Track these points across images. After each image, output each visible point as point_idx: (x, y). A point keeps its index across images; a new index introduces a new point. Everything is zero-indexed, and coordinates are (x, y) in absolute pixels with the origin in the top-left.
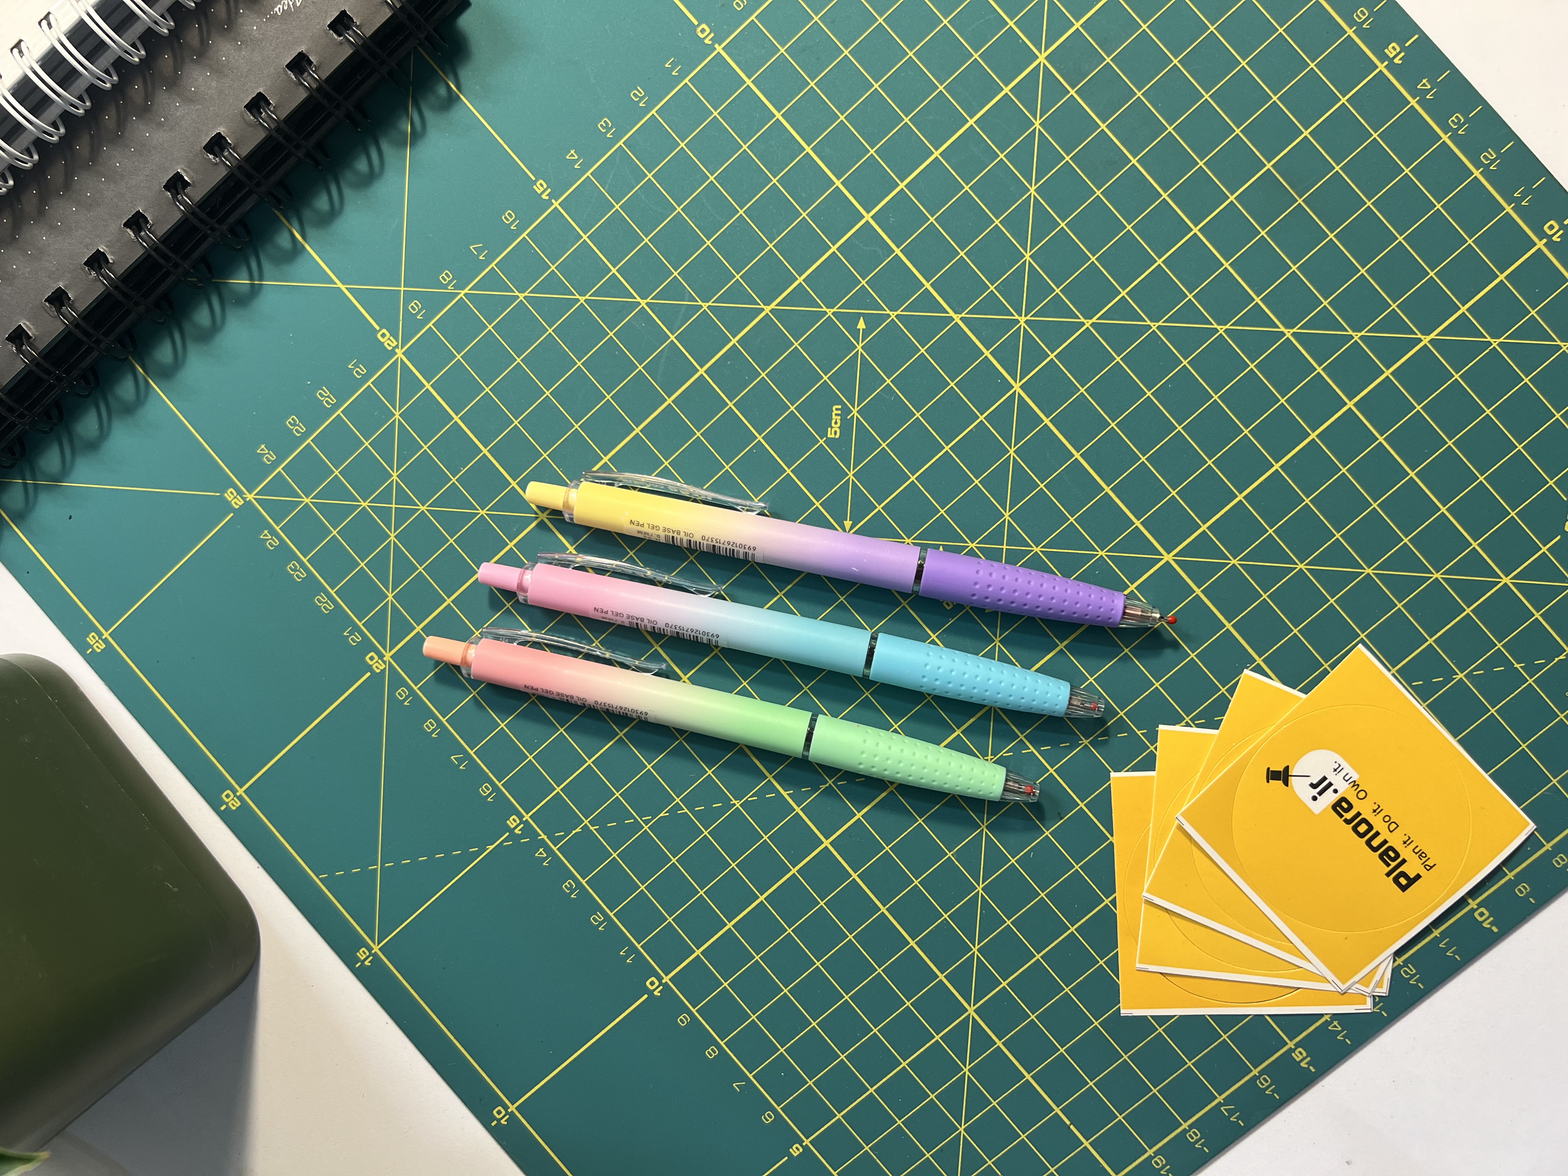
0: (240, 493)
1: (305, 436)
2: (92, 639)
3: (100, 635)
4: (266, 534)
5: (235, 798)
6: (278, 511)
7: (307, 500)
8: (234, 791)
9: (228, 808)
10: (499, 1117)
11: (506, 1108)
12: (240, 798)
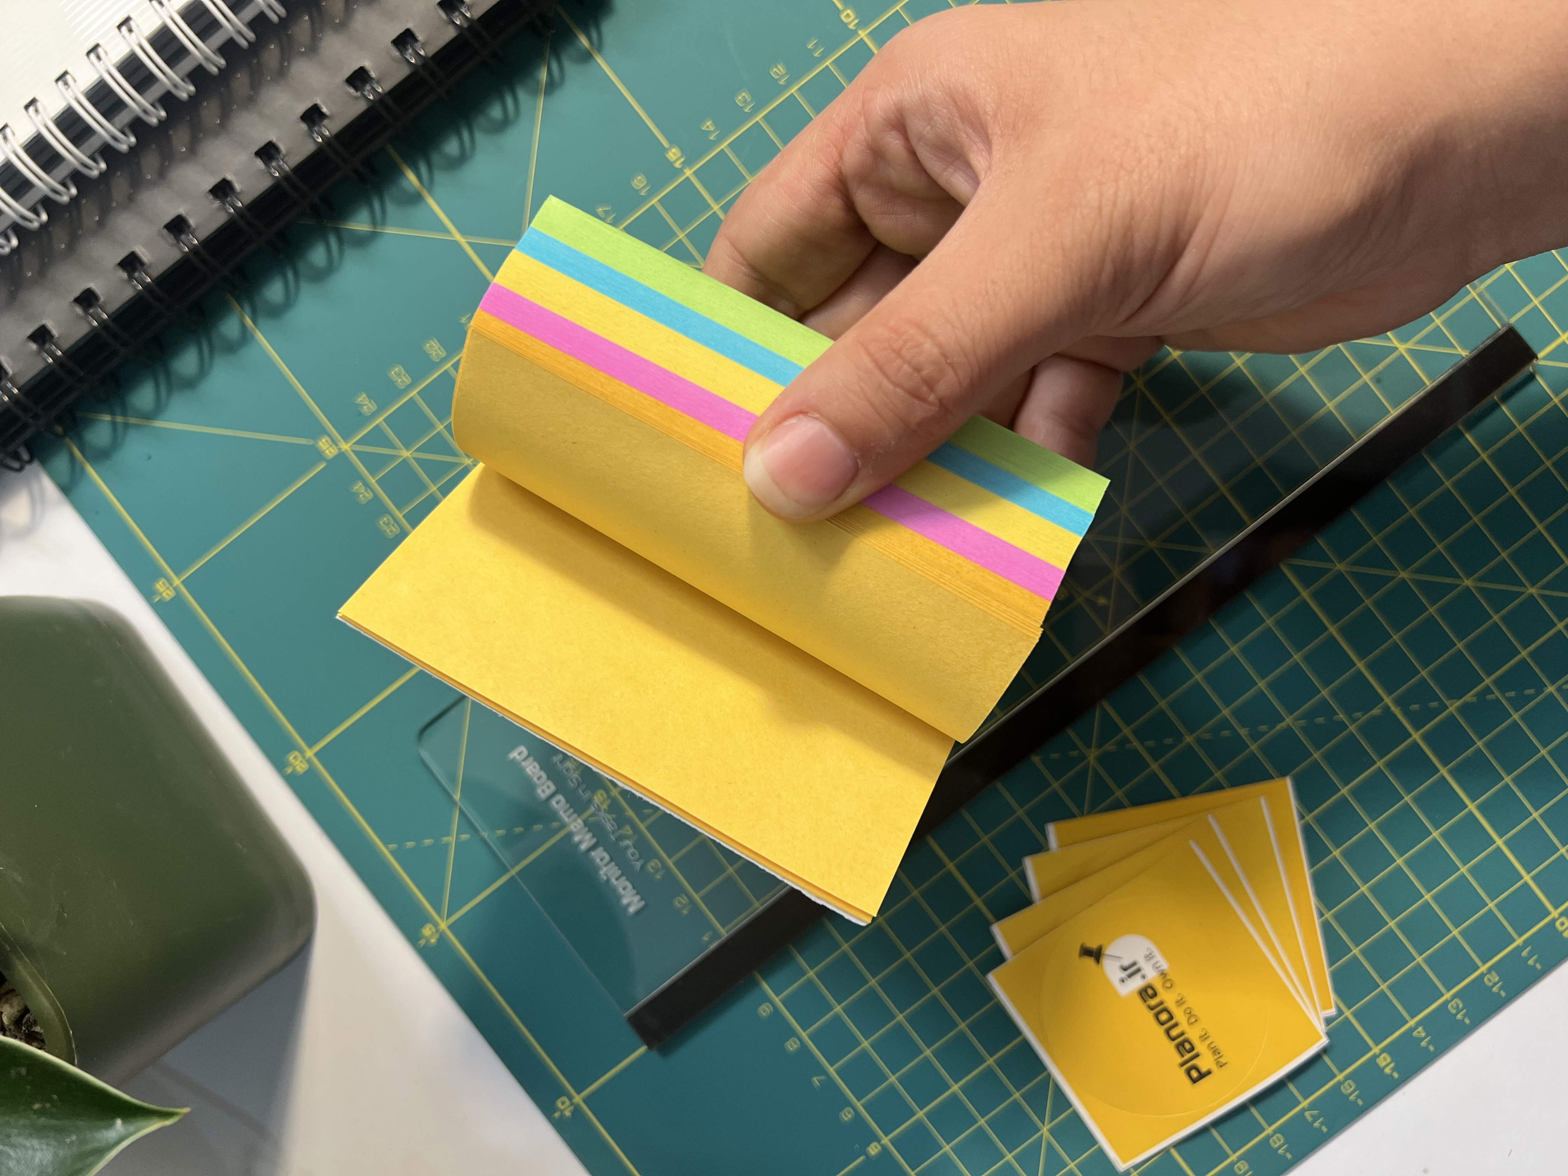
0: (334, 442)
1: (409, 388)
2: (160, 586)
3: (170, 581)
4: (358, 487)
5: (304, 761)
6: (373, 463)
7: (406, 454)
8: (302, 752)
9: (294, 770)
10: (562, 1107)
11: (570, 1098)
12: (309, 761)
